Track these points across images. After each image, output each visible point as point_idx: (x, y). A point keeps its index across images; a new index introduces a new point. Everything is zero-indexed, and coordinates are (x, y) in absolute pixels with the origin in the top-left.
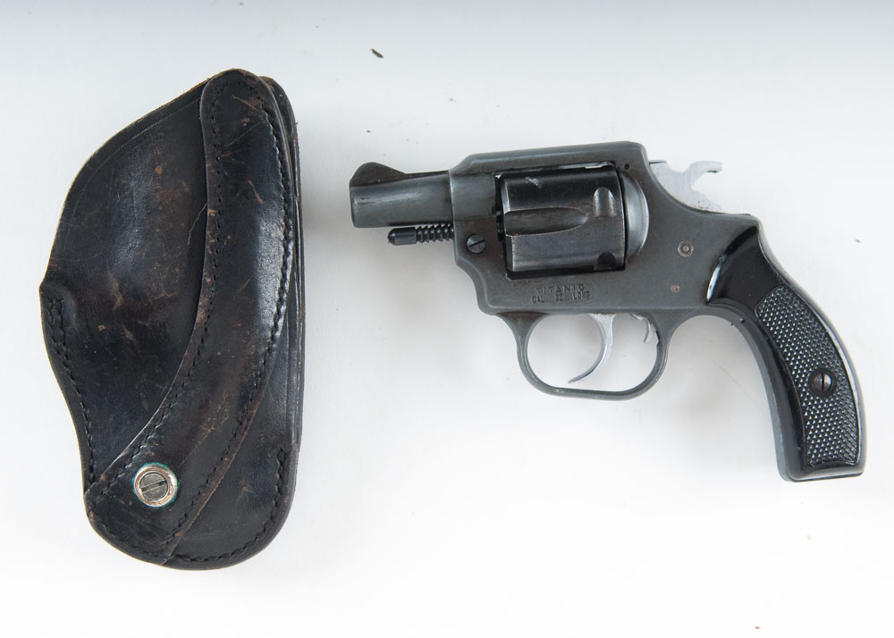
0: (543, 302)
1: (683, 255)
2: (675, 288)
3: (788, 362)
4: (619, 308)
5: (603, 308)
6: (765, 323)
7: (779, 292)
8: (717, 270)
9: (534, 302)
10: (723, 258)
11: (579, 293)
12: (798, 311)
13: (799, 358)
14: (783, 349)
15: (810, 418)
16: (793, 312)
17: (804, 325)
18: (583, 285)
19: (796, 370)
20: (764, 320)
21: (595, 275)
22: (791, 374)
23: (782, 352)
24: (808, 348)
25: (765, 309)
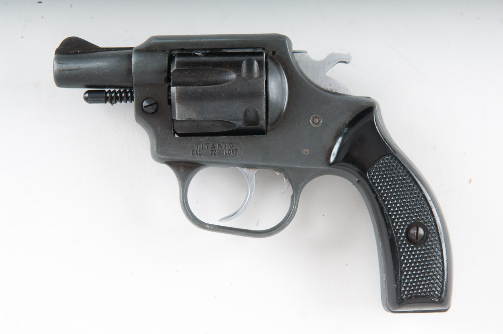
0: (200, 155)
1: (313, 125)
2: (306, 151)
3: (391, 216)
4: (260, 164)
5: (247, 163)
6: (374, 183)
7: (387, 159)
8: (340, 139)
9: (193, 155)
10: (346, 129)
11: (230, 150)
12: (401, 176)
13: (399, 213)
14: (387, 205)
15: (405, 261)
16: (397, 176)
17: (406, 187)
18: (232, 144)
19: (397, 223)
20: (374, 181)
21: (243, 136)
22: (393, 226)
23: (386, 207)
24: (407, 205)
25: (375, 172)
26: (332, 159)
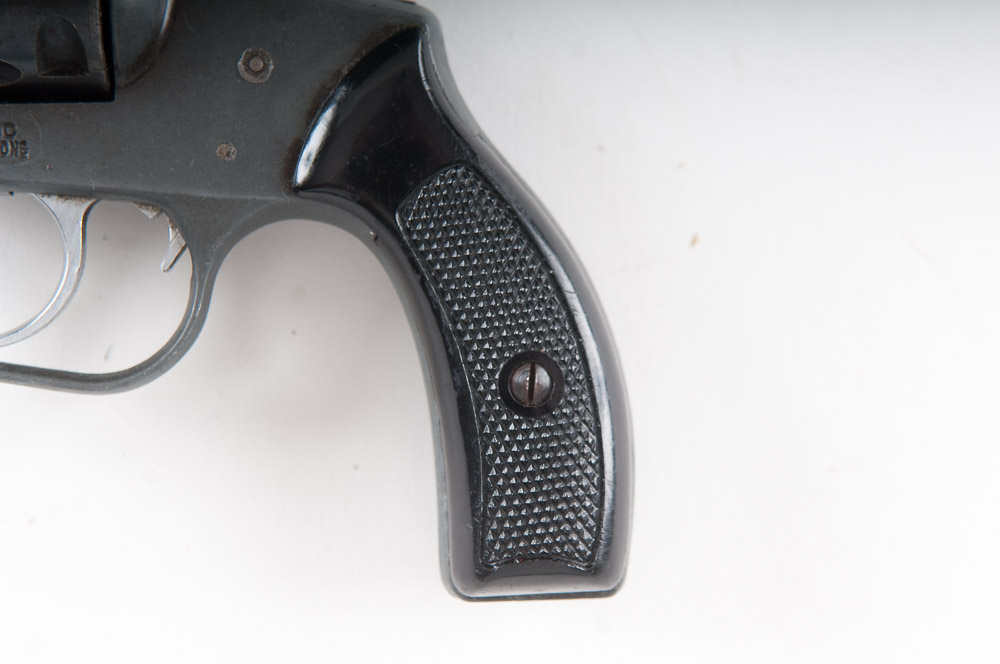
1: (247, 76)
2: (227, 150)
3: (461, 334)
5: (58, 181)
6: (416, 244)
7: (454, 176)
10: (343, 89)
11: (5, 143)
12: (492, 223)
13: (484, 326)
14: (451, 304)
15: (498, 461)
16: (481, 225)
17: (503, 254)
18: (12, 125)
19: (477, 354)
20: (415, 237)
21: (43, 105)
22: (466, 362)
23: (449, 311)
24: (507, 305)
25: (418, 212)
26: (302, 172)
